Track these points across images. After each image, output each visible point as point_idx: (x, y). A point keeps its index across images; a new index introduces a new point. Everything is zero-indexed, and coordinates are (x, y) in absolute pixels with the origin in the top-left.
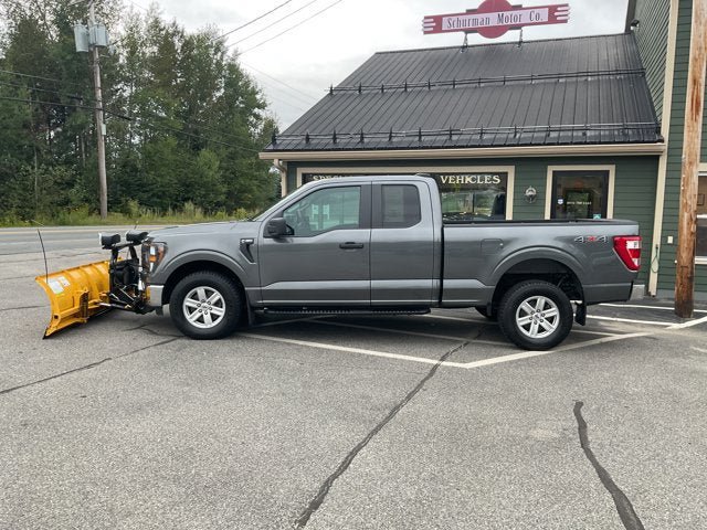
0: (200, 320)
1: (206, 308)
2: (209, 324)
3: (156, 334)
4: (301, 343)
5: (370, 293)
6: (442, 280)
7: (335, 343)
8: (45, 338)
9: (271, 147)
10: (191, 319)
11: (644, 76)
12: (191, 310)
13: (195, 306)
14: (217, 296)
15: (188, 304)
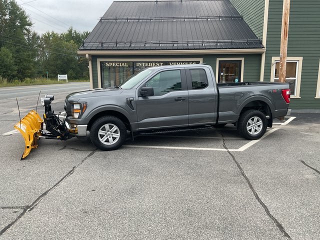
0: (107, 141)
1: (110, 135)
2: (112, 143)
3: (78, 150)
4: (157, 147)
5: (189, 120)
6: (218, 112)
7: (171, 145)
8: (22, 159)
9: (82, 48)
10: (102, 141)
11: (242, 19)
12: (102, 136)
13: (104, 134)
14: (115, 128)
15: (100, 133)
